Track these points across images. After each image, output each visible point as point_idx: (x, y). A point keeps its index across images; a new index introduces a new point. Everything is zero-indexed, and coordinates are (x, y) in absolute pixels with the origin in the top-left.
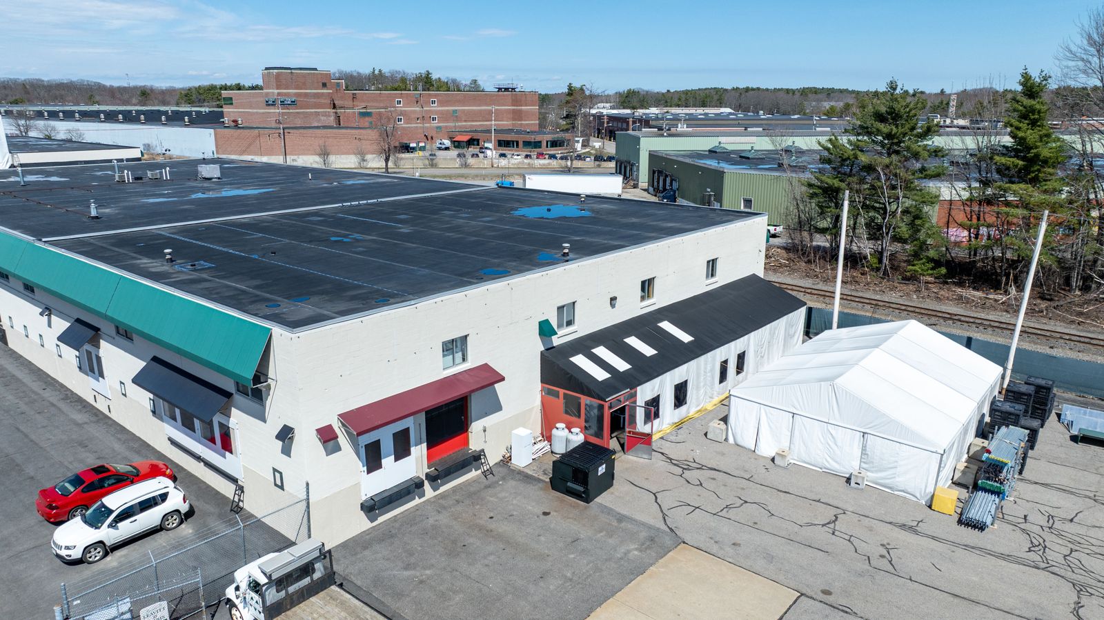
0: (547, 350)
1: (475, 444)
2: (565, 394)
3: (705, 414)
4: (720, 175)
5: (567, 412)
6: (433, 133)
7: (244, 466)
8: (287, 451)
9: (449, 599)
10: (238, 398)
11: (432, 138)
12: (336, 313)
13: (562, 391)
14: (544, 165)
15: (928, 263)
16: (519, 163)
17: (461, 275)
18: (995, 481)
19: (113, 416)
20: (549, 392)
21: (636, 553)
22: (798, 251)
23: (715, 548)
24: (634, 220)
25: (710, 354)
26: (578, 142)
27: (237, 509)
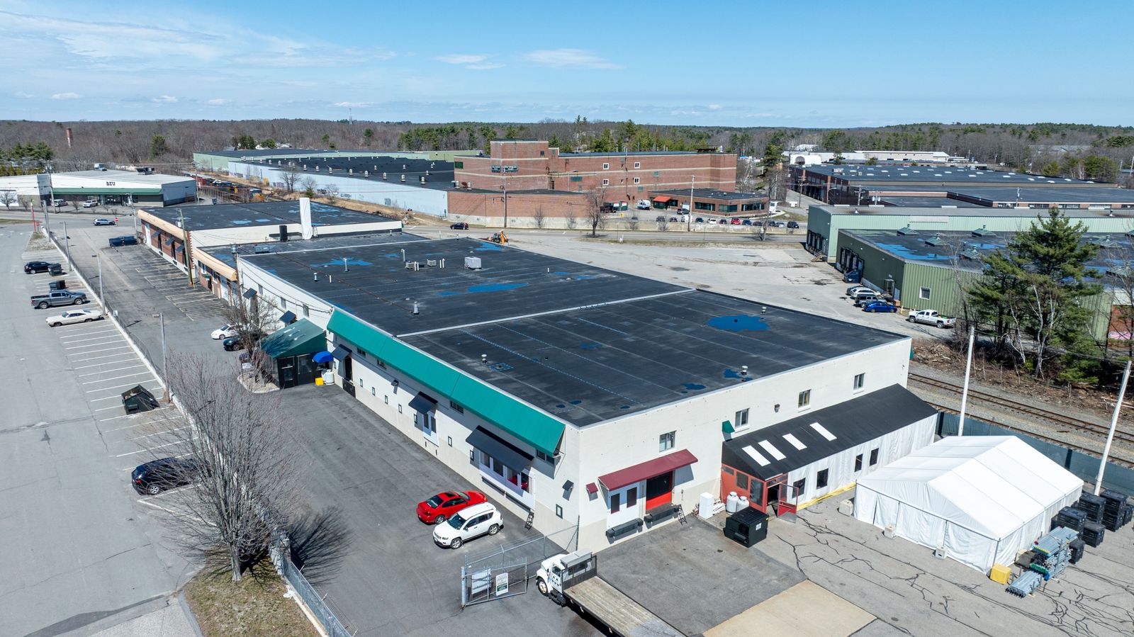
0: (727, 441)
1: (675, 501)
2: (737, 472)
3: (842, 494)
4: (900, 266)
5: (738, 485)
6: (635, 194)
7: (536, 501)
8: (566, 496)
9: (659, 593)
10: (537, 460)
11: (634, 198)
12: (600, 415)
13: (736, 471)
14: (738, 230)
15: (1080, 371)
16: (715, 228)
17: (672, 388)
18: (1042, 565)
19: (439, 457)
20: (727, 470)
21: (776, 581)
22: (959, 349)
23: (828, 585)
24: (802, 337)
25: (847, 451)
26: (773, 205)
27: (528, 527)
